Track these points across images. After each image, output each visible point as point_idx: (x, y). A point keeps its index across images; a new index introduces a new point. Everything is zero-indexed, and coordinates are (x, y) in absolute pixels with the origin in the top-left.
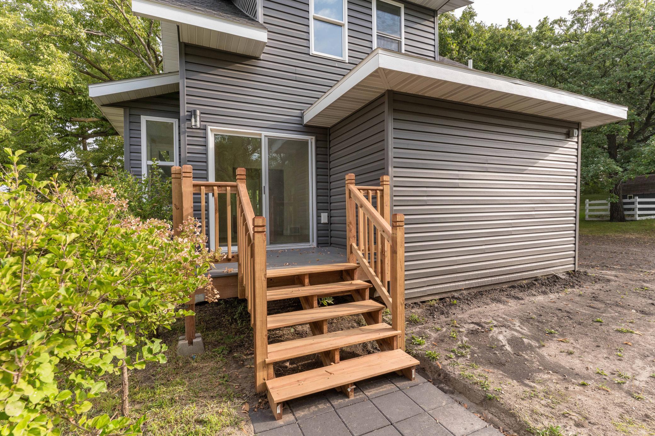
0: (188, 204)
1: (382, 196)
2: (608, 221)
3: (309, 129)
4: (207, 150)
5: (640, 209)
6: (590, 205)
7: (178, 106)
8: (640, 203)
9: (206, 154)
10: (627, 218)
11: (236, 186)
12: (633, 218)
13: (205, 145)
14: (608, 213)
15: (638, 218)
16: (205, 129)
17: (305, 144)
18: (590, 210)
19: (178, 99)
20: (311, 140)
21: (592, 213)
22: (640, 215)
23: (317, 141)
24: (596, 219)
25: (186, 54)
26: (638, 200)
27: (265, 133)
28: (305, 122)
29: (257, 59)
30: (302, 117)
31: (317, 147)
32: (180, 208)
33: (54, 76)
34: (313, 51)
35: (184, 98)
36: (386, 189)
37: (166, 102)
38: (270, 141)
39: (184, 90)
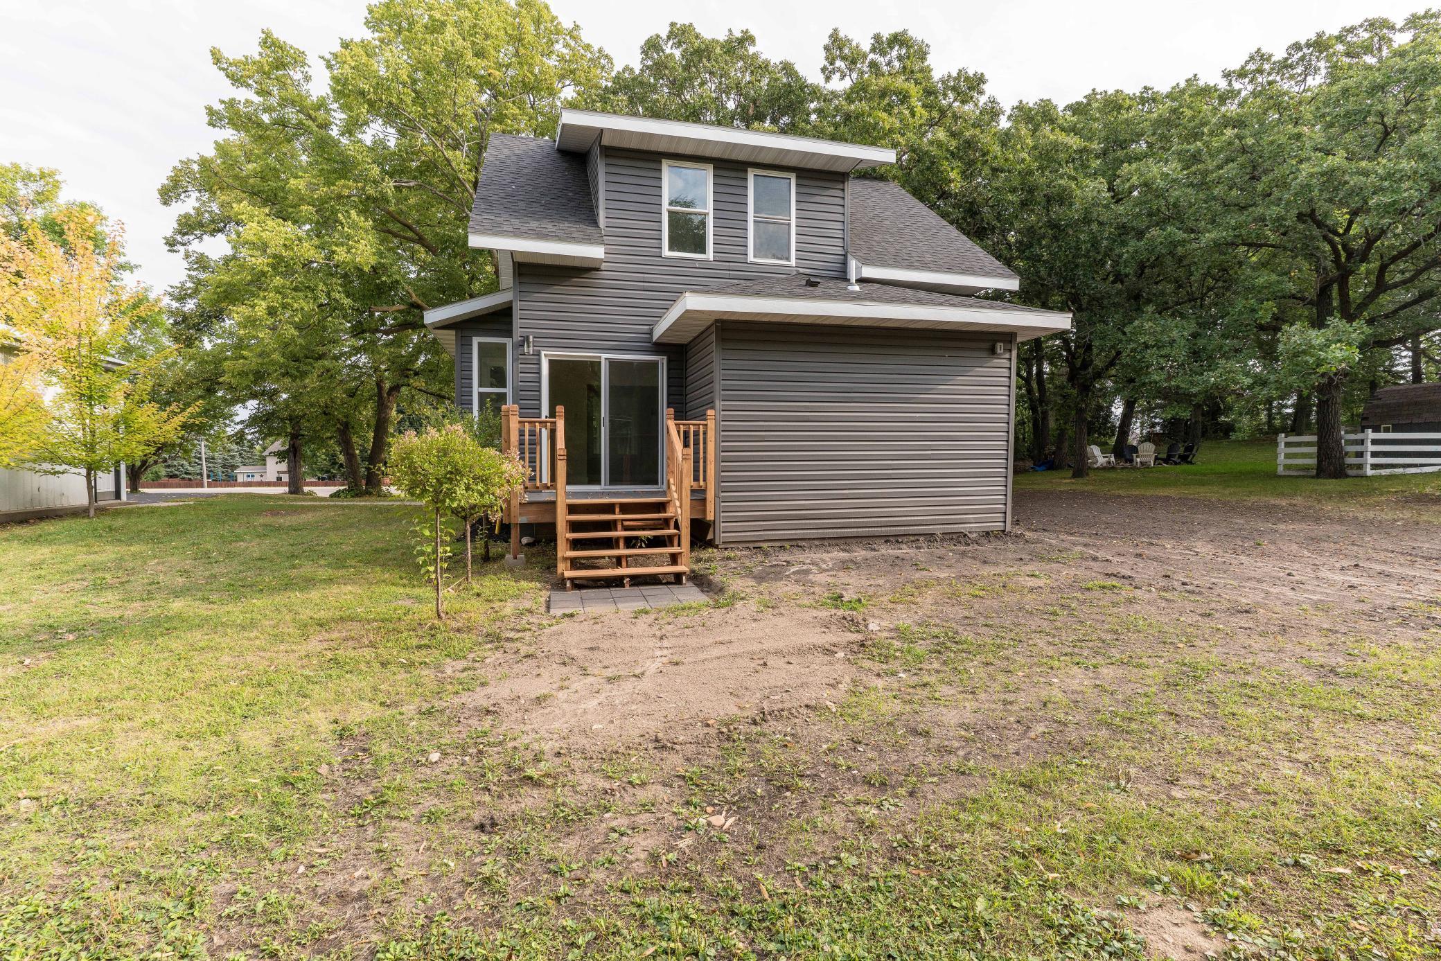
0: (514, 437)
1: (705, 433)
2: (1312, 477)
3: (659, 347)
4: (540, 378)
5: (1374, 454)
6: (1288, 445)
7: (511, 323)
8: (1374, 442)
9: (539, 382)
10: (1350, 472)
11: (555, 423)
12: (1360, 472)
13: (539, 373)
14: (1313, 461)
15: (1369, 472)
16: (539, 355)
17: (654, 365)
18: (1287, 456)
19: (511, 315)
20: (662, 361)
21: (1290, 462)
22: (1374, 466)
23: (669, 362)
24: (1295, 474)
25: (520, 275)
26: (1370, 435)
27: (604, 356)
28: (655, 338)
29: (597, 270)
30: (651, 333)
31: (669, 370)
32: (508, 441)
33: (358, 259)
34: (666, 252)
35: (517, 322)
36: (711, 424)
37: (499, 319)
38: (613, 364)
39: (516, 314)
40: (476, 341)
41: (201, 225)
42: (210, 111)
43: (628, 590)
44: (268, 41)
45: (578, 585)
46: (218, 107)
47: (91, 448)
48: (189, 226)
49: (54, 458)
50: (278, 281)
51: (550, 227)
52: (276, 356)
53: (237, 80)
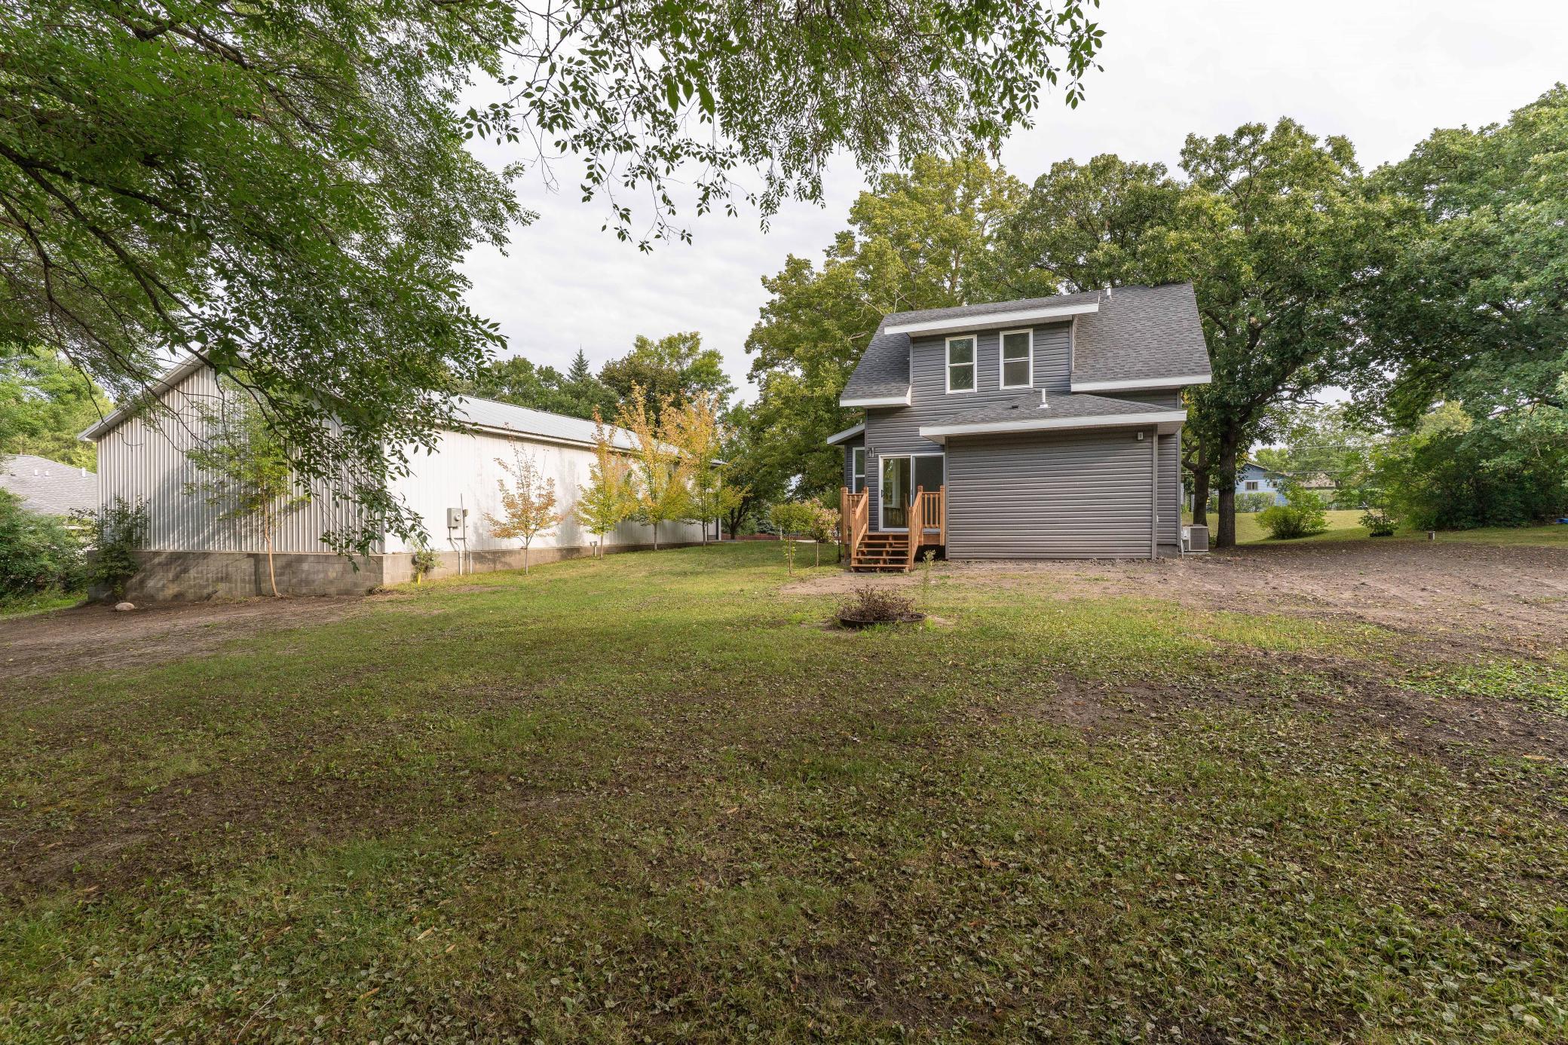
0: (845, 503)
1: (939, 498)
4: (878, 469)
9: (878, 472)
13: (878, 467)
16: (877, 457)
19: (865, 436)
25: (868, 416)
27: (912, 455)
32: (843, 505)
34: (949, 391)
35: (867, 440)
36: (943, 494)
37: (859, 439)
38: (918, 459)
39: (867, 436)
40: (855, 449)
41: (765, 364)
42: (762, 310)
43: (878, 574)
44: (791, 260)
45: (857, 570)
46: (765, 306)
47: (704, 510)
48: (759, 365)
49: (691, 516)
50: (787, 411)
51: (882, 388)
52: (789, 454)
53: (773, 291)
